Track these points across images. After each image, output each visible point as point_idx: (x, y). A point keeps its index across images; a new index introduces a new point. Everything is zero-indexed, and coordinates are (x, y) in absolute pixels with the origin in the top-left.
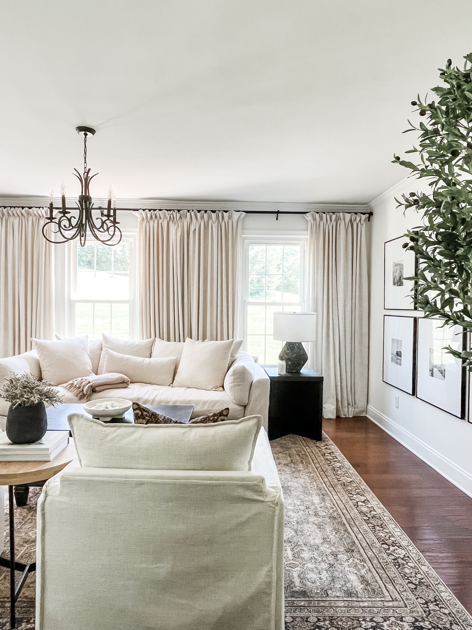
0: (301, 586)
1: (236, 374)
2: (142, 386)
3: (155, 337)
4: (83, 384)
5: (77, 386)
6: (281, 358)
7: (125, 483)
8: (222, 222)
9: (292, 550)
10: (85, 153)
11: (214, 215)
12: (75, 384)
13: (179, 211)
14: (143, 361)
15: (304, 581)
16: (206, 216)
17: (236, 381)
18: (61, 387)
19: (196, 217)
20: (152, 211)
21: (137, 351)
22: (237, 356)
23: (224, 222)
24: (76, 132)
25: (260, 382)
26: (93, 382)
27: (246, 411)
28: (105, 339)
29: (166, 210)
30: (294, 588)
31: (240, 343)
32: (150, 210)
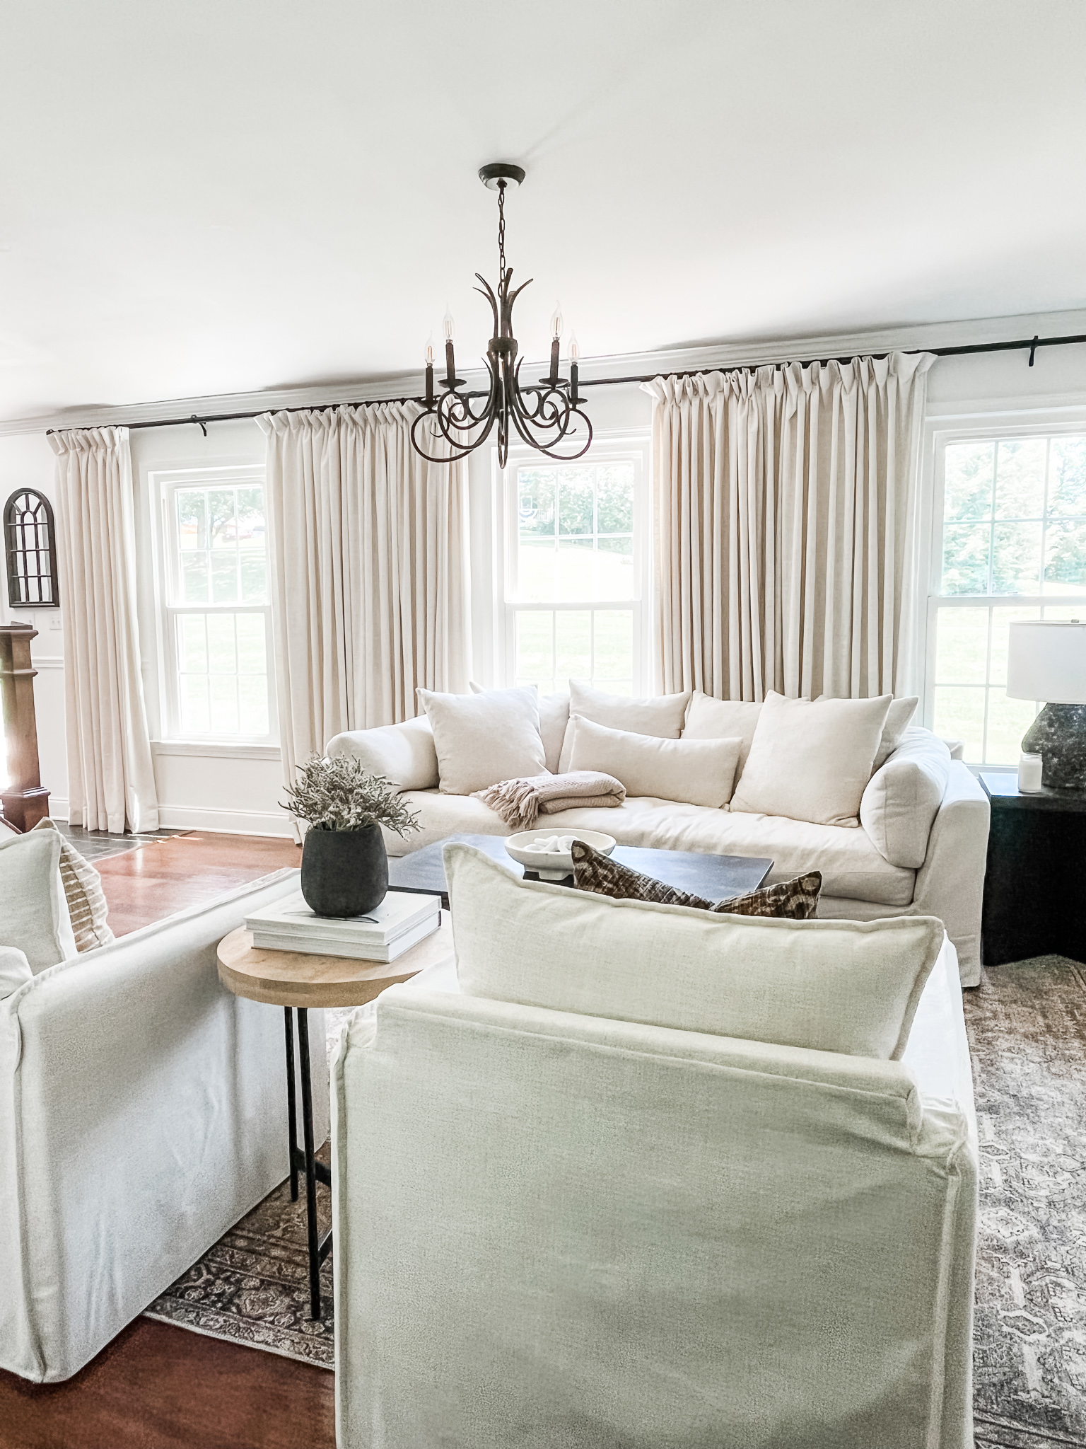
0: (1046, 1393)
1: (892, 785)
2: (655, 805)
3: (694, 689)
4: (518, 795)
5: (507, 797)
6: (1030, 748)
7: (524, 1043)
8: (869, 384)
9: (1026, 1279)
10: (502, 232)
11: (845, 370)
12: (502, 793)
13: (753, 369)
14: (660, 747)
15: (1056, 1380)
16: (824, 374)
17: (893, 804)
18: (475, 797)
19: (798, 380)
20: (685, 376)
21: (647, 721)
22: (901, 739)
23: (874, 384)
24: (479, 182)
25: (961, 810)
26: (541, 790)
27: (918, 884)
28: (576, 692)
29: (721, 370)
30: (1019, 1393)
31: (912, 704)
32: (680, 376)
